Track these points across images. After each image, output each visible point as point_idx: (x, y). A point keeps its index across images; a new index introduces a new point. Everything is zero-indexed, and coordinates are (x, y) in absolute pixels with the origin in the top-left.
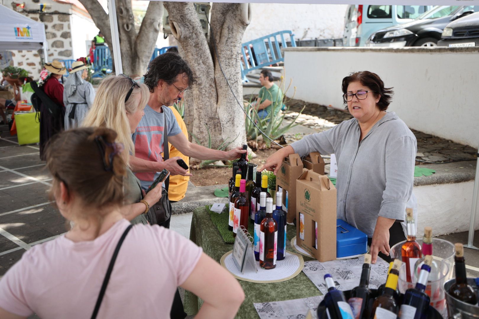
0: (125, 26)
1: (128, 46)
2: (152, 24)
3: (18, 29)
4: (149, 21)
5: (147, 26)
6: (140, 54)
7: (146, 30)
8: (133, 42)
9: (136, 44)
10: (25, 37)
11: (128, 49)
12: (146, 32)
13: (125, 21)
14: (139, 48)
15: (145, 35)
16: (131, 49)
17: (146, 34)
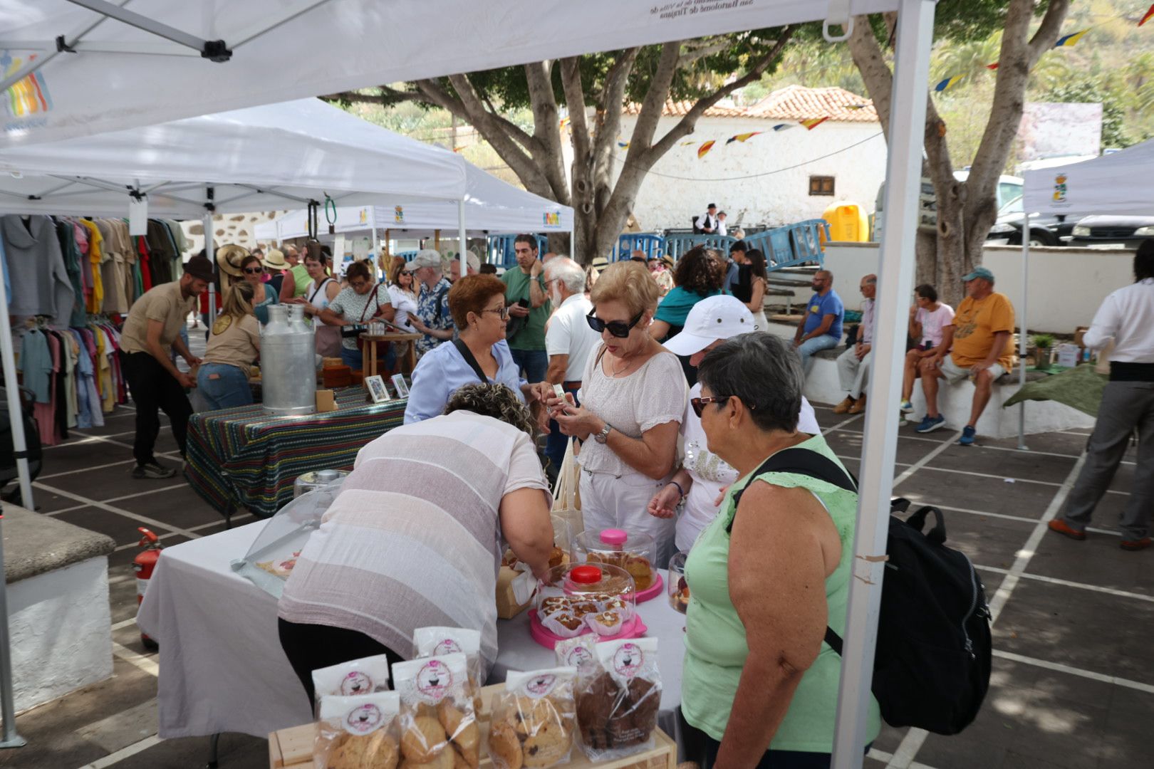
0: (584, 206)
1: (583, 234)
2: (625, 204)
3: (547, 214)
4: (621, 200)
5: (618, 207)
6: (599, 247)
7: (614, 213)
8: (591, 229)
9: (595, 232)
10: (553, 225)
11: (583, 239)
12: (615, 216)
13: (585, 199)
14: (599, 238)
15: (611, 220)
16: (587, 239)
17: (614, 219)
